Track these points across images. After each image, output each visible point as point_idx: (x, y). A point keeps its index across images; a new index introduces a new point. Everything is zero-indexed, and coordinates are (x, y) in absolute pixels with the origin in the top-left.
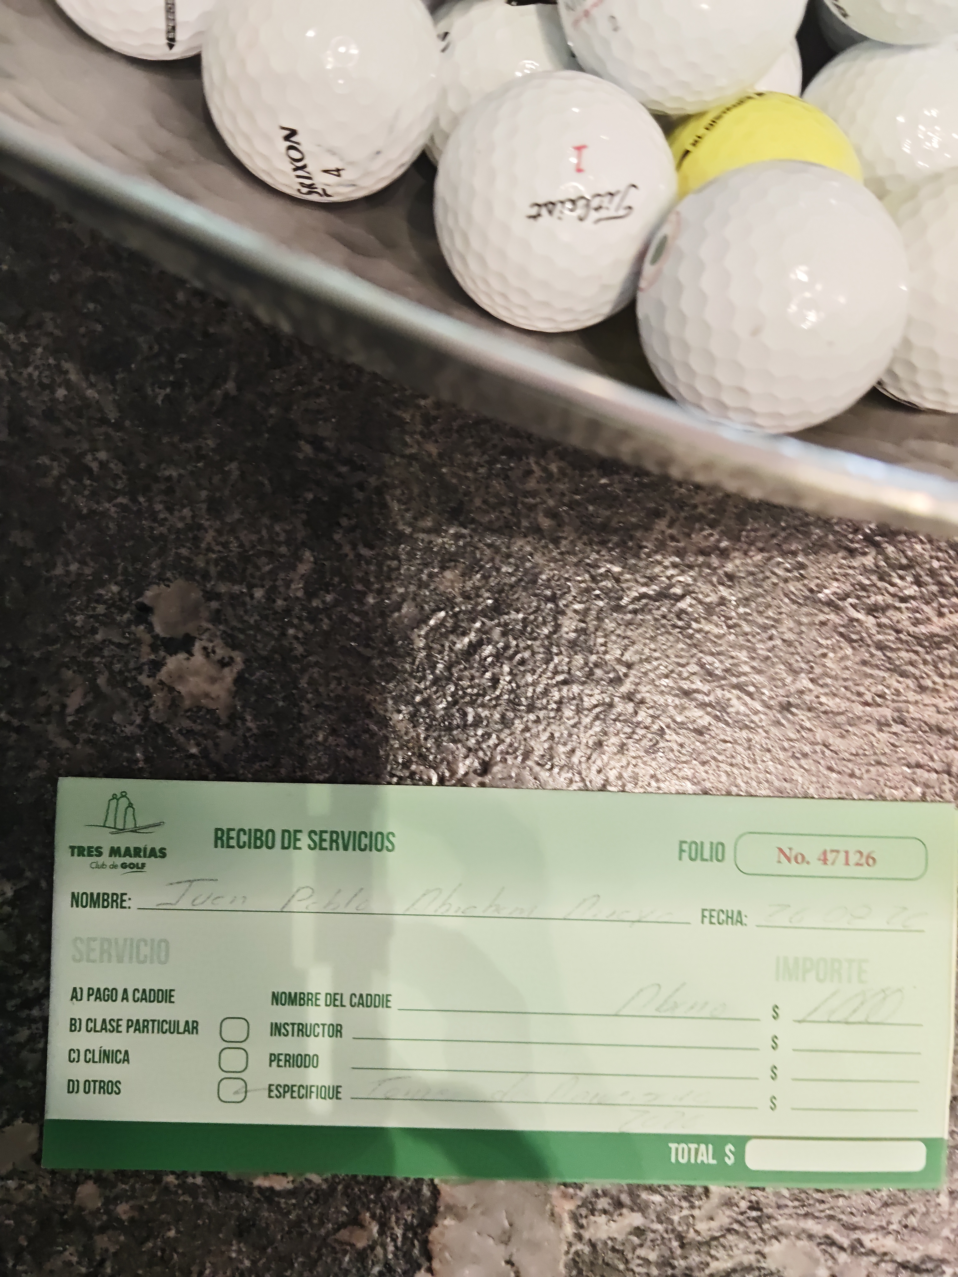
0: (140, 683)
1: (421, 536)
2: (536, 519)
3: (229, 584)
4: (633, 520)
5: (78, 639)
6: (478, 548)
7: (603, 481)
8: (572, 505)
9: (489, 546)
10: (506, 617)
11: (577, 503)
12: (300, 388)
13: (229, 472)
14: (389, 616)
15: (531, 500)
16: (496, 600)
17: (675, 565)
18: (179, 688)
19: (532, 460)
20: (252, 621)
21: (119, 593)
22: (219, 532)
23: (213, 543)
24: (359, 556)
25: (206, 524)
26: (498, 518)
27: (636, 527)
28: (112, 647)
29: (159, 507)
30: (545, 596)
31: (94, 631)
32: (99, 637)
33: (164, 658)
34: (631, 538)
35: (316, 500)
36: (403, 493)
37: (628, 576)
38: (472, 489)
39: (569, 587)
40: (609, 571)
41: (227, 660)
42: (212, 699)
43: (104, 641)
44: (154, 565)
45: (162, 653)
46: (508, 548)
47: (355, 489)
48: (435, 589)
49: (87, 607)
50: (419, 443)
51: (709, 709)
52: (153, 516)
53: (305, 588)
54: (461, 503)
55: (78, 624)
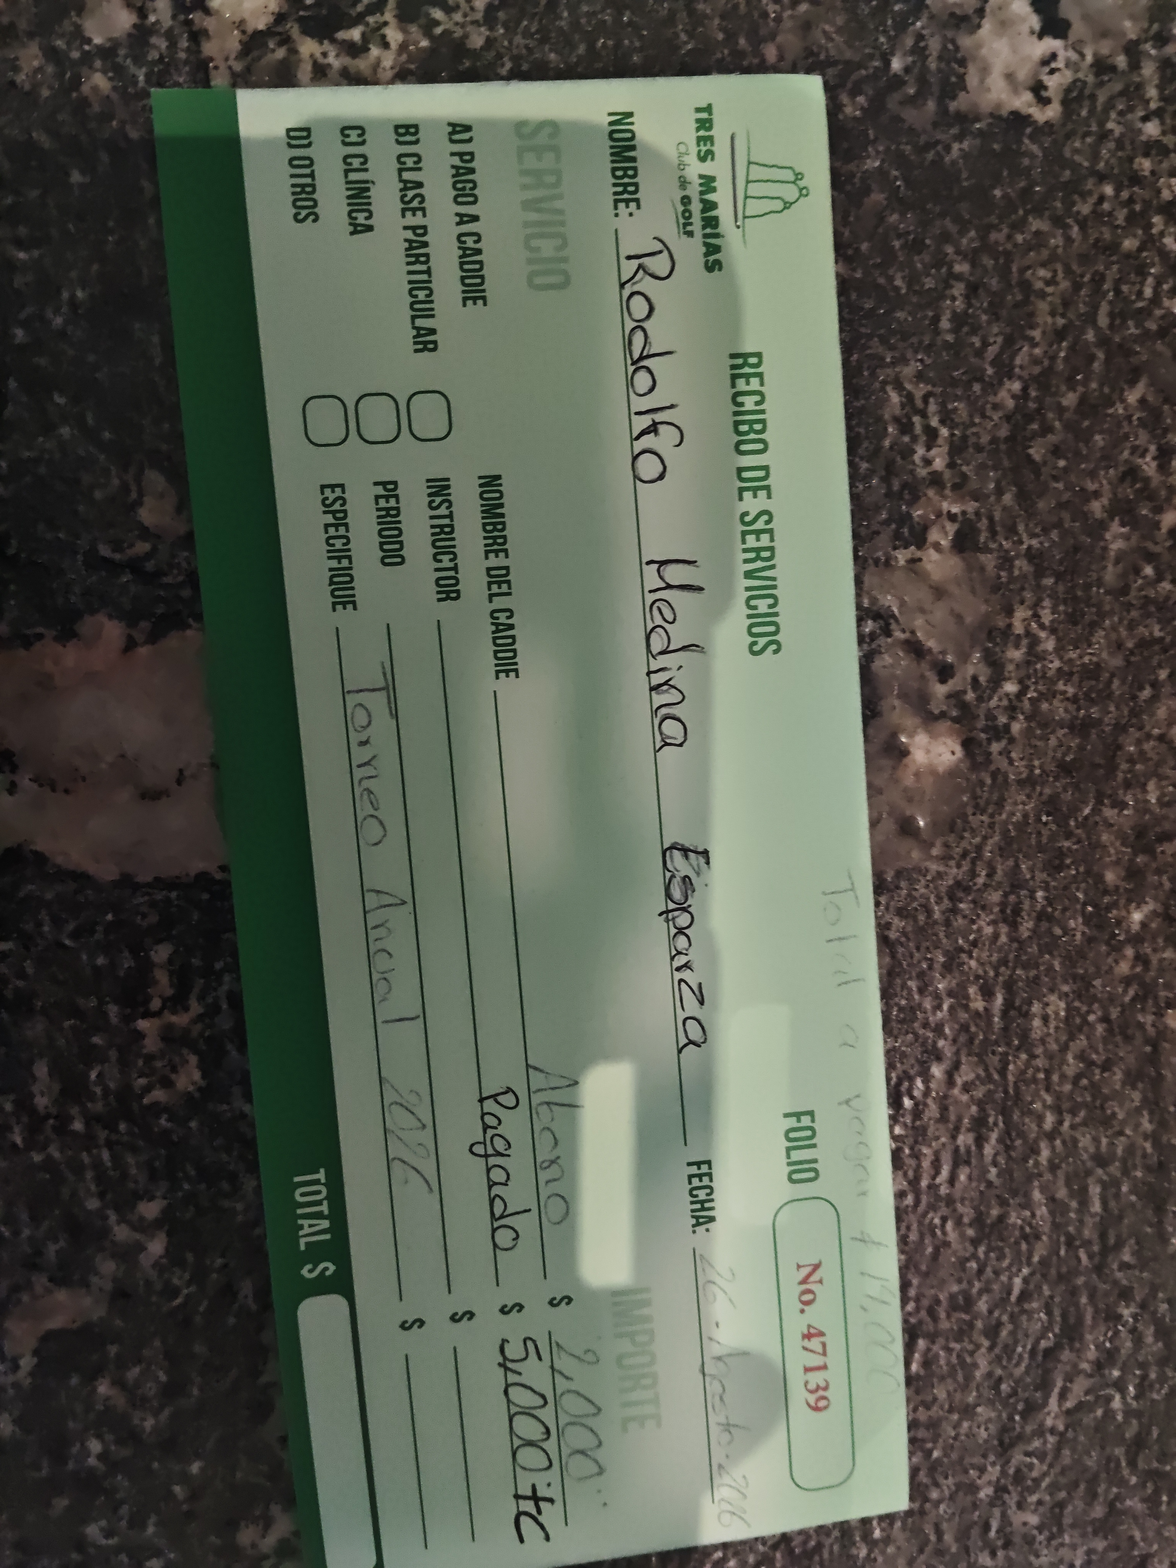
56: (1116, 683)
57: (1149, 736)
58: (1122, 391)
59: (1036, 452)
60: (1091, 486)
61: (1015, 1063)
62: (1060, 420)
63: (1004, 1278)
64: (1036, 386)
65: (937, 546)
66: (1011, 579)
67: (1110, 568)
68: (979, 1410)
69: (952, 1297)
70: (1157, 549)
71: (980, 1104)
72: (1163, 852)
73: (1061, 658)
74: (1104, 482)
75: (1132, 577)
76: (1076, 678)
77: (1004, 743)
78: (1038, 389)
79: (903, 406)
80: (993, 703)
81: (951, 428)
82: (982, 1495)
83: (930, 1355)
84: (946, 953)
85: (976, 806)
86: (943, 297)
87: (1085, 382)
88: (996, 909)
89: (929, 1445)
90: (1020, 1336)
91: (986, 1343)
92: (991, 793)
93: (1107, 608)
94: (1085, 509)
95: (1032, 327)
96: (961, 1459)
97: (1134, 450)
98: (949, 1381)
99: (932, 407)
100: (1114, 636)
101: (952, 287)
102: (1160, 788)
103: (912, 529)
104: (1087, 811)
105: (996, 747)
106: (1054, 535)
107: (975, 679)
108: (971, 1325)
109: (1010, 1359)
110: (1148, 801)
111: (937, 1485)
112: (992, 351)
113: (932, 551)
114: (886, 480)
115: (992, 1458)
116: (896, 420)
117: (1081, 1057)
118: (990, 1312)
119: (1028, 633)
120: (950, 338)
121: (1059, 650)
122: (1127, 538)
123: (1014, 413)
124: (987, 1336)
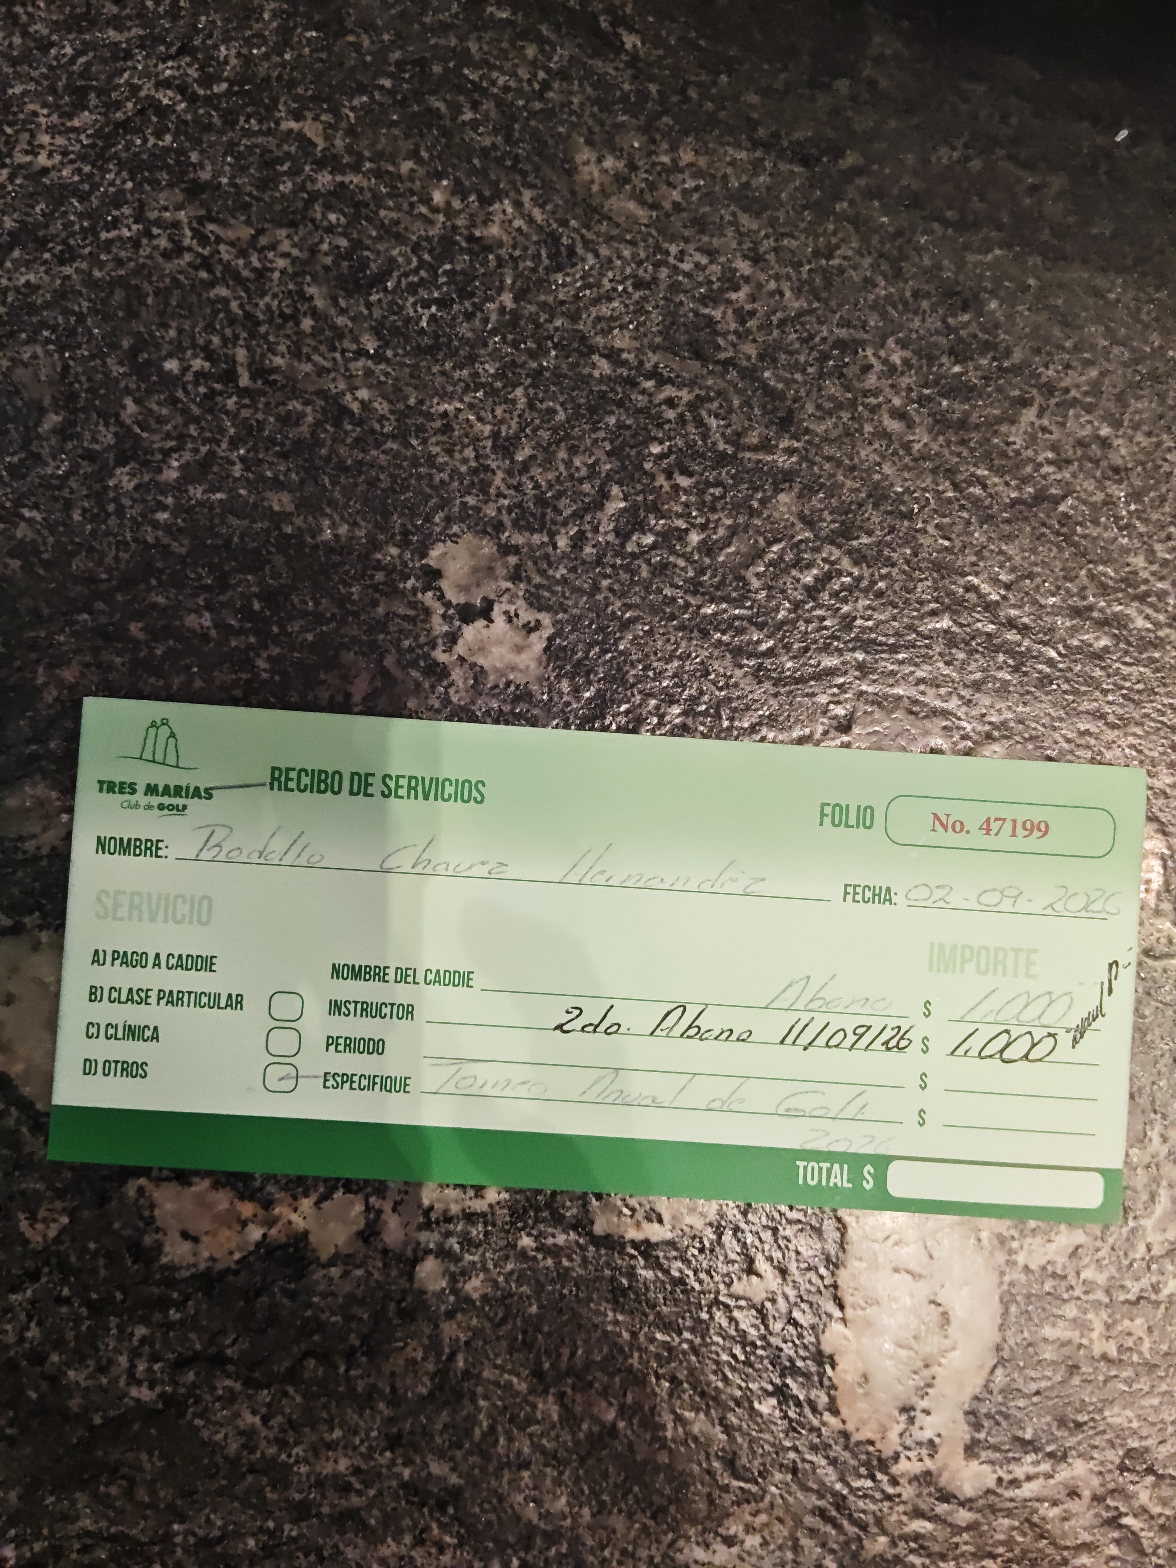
0: (434, 660)
1: (748, 455)
2: (881, 422)
3: (527, 534)
4: (996, 412)
5: (356, 614)
6: (815, 464)
7: (957, 369)
8: (922, 401)
9: (829, 459)
10: (855, 543)
11: (929, 399)
12: (588, 292)
13: (514, 402)
14: (719, 555)
15: (872, 400)
16: (843, 523)
17: (1049, 462)
18: (481, 661)
19: (869, 352)
20: (558, 576)
21: (400, 557)
22: (509, 473)
23: (503, 488)
24: (676, 488)
25: (494, 465)
26: (836, 426)
27: (1000, 420)
28: (397, 620)
29: (435, 450)
30: (901, 513)
31: (375, 604)
32: (381, 610)
33: (460, 628)
34: (996, 433)
35: (620, 425)
36: (721, 406)
37: (996, 480)
38: (802, 393)
39: (927, 499)
40: (973, 475)
41: (532, 625)
42: (521, 671)
43: (388, 614)
44: (437, 519)
45: (457, 623)
46: (852, 459)
47: (664, 407)
48: (769, 517)
49: (363, 576)
50: (734, 345)
51: (1106, 629)
52: (431, 460)
53: (617, 532)
54: (791, 411)
55: (355, 597)
104: (1053, 654)
110: (1053, 606)
119: (917, 684)
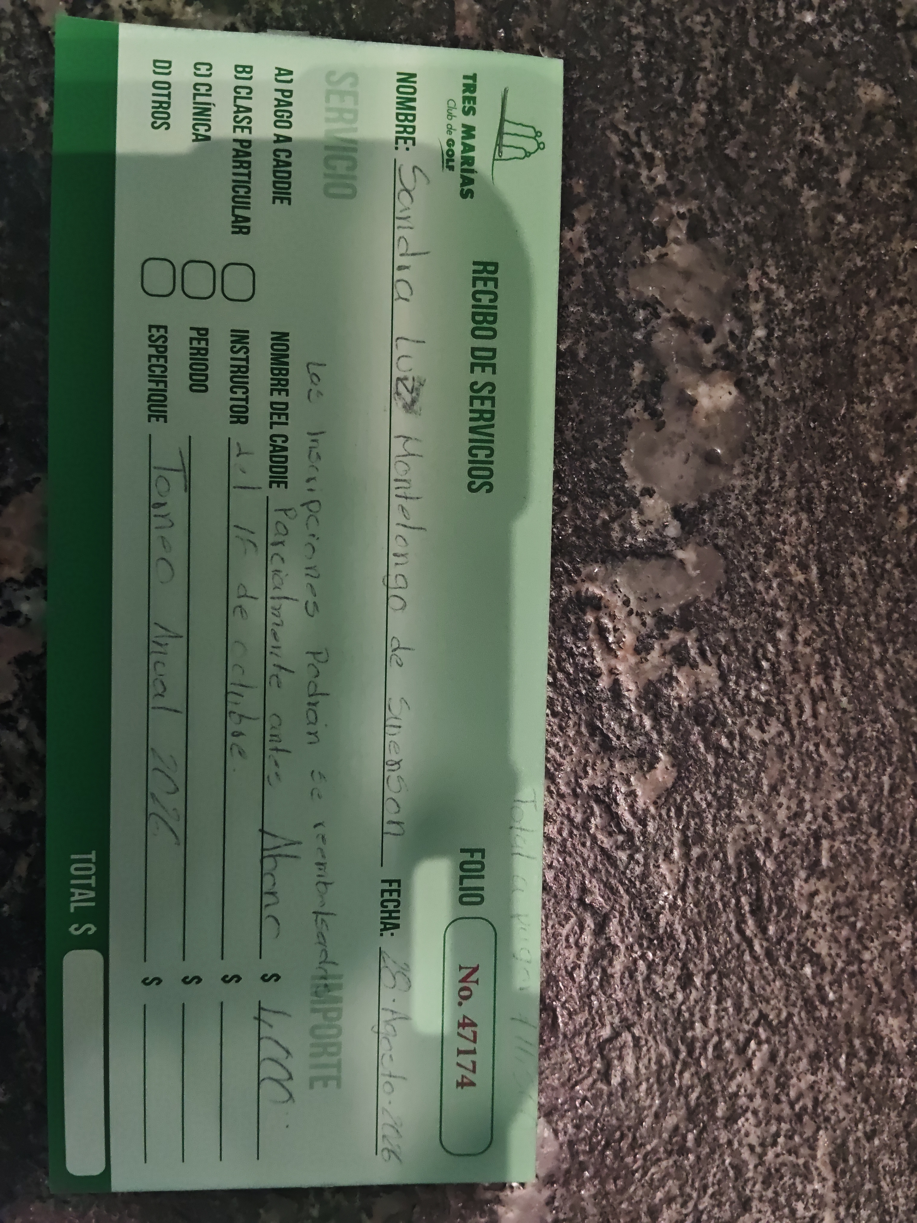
56: (839, 309)
57: (875, 342)
58: (783, 89)
59: (731, 151)
60: (780, 167)
61: (839, 615)
62: (743, 123)
63: (874, 779)
64: (717, 102)
65: (677, 241)
66: (739, 251)
67: (811, 223)
68: (883, 883)
69: (839, 803)
70: (842, 200)
71: (821, 651)
72: (909, 427)
73: (792, 301)
74: (788, 160)
75: (829, 227)
76: (808, 313)
77: (766, 376)
78: (719, 105)
79: (622, 142)
80: (750, 348)
81: (662, 150)
82: (903, 948)
83: (834, 851)
84: (764, 546)
85: (758, 429)
86: (629, 55)
87: (753, 91)
88: (794, 503)
89: (852, 919)
90: (899, 819)
91: (875, 831)
92: (766, 416)
93: (816, 254)
94: (780, 184)
95: (703, 61)
96: (880, 923)
97: (804, 131)
98: (854, 866)
99: (644, 138)
100: (827, 274)
101: (634, 46)
102: (893, 379)
103: (653, 232)
105: (761, 381)
106: (762, 209)
107: (732, 333)
108: (859, 821)
109: (896, 839)
111: (866, 948)
112: (677, 85)
113: (673, 245)
114: (625, 200)
115: (902, 918)
116: (620, 154)
117: (888, 597)
118: (871, 807)
120: (643, 84)
121: (789, 295)
122: (816, 197)
123: (707, 127)
124: (873, 826)
